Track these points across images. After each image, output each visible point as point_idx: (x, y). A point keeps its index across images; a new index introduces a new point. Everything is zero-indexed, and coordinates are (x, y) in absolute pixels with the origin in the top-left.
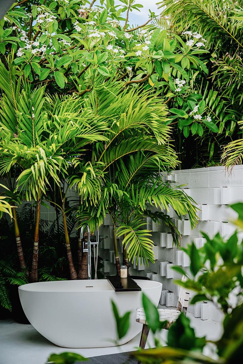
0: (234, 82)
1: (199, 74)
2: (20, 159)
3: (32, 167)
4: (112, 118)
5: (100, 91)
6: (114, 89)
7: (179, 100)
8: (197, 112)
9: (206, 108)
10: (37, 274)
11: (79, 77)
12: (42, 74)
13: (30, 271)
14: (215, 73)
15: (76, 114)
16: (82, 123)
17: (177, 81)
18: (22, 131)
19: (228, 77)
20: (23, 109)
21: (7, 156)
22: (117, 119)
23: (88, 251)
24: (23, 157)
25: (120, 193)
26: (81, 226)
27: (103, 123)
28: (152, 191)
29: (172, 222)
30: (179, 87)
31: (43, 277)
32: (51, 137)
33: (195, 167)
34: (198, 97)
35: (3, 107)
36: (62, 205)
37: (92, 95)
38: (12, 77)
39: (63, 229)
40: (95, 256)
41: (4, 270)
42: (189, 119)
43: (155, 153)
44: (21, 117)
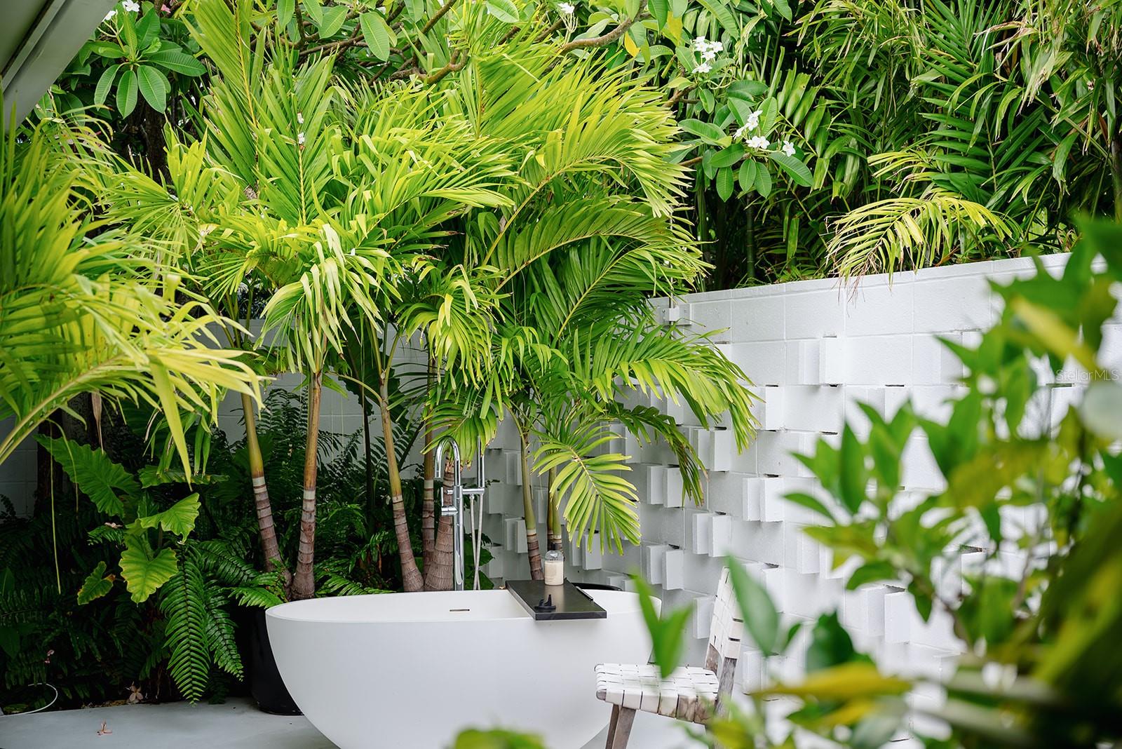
0: (859, 45)
1: (758, 26)
2: (267, 258)
3: (304, 279)
4: (523, 144)
5: (492, 68)
6: (532, 59)
7: (704, 97)
8: (754, 129)
9: (779, 119)
10: (311, 579)
11: (426, 33)
12: (327, 20)
13: (292, 569)
14: (806, 20)
15: (422, 132)
16: (438, 159)
17: (700, 44)
18: (271, 179)
19: (841, 32)
20: (272, 117)
21: (231, 248)
22: (538, 147)
23: (455, 514)
24: (275, 251)
25: (544, 352)
26: (436, 444)
27: (498, 156)
28: (629, 350)
29: (681, 435)
30: (704, 59)
31: (330, 585)
32: (351, 197)
33: (745, 285)
34: (756, 88)
35: (216, 112)
36: (382, 387)
37: (470, 79)
38: (242, 29)
39: (383, 453)
40: (473, 527)
41: (222, 567)
42: (733, 148)
43: (640, 244)
44: (267, 142)
